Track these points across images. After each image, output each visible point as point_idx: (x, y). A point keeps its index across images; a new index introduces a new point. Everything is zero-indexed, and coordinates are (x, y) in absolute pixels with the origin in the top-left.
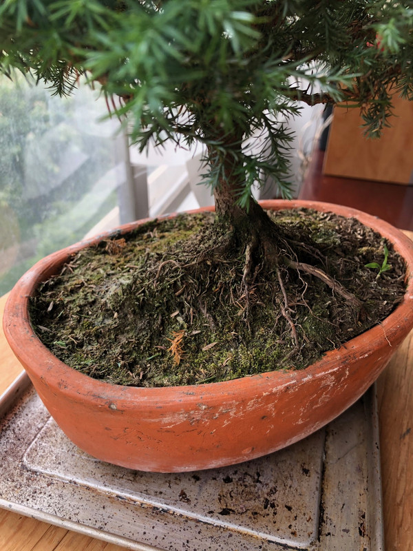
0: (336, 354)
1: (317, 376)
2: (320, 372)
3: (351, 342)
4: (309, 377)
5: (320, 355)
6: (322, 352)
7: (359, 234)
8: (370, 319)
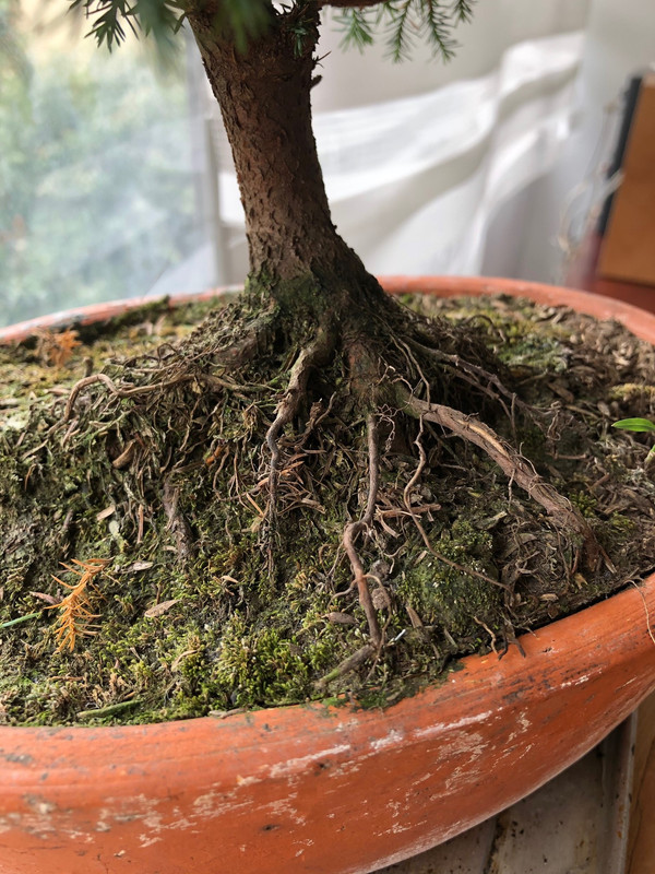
0: (492, 669)
1: (419, 733)
2: (432, 723)
3: (546, 633)
4: (396, 737)
5: (445, 668)
6: (453, 659)
7: (623, 355)
8: (612, 569)
